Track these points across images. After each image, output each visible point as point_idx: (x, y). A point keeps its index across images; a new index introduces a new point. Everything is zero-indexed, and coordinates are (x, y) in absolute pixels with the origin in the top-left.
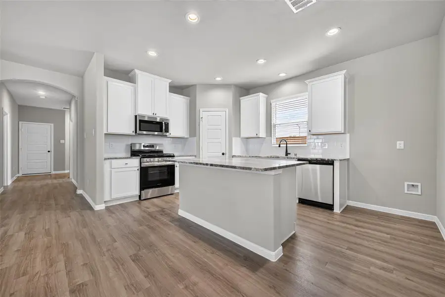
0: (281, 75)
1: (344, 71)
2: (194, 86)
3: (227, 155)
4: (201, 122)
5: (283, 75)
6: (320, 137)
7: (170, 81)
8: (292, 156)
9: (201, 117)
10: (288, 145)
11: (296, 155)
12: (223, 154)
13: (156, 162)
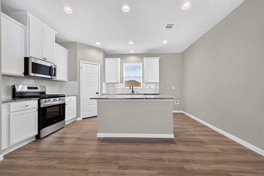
0: (131, 52)
1: (160, 58)
2: (75, 43)
3: (100, 94)
4: (81, 70)
5: (132, 52)
6: (151, 84)
7: (56, 33)
8: (135, 93)
9: (81, 67)
10: (133, 88)
11: (137, 92)
12: (97, 93)
13: (52, 102)
